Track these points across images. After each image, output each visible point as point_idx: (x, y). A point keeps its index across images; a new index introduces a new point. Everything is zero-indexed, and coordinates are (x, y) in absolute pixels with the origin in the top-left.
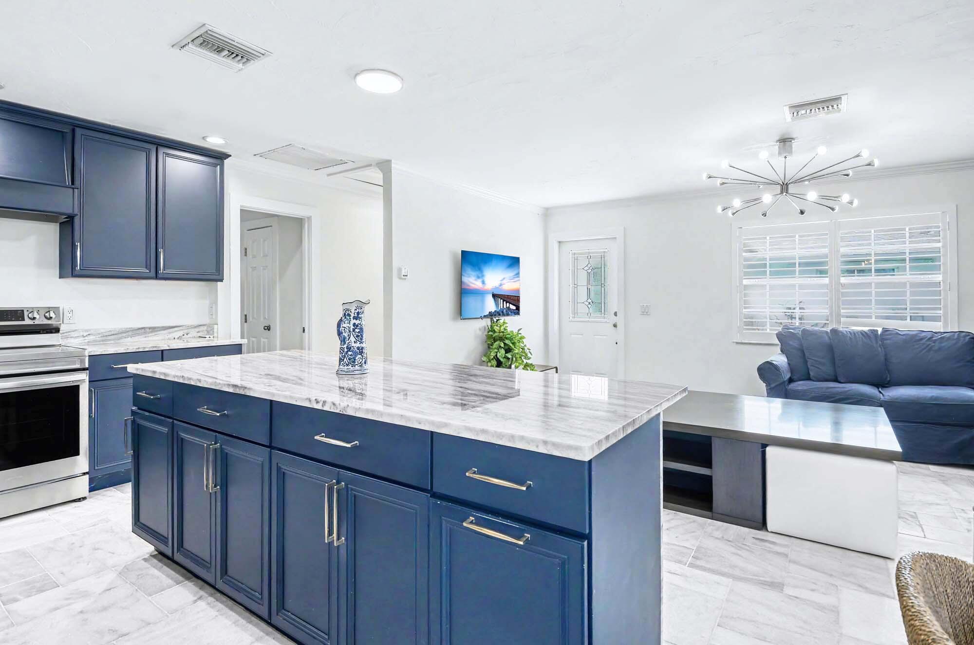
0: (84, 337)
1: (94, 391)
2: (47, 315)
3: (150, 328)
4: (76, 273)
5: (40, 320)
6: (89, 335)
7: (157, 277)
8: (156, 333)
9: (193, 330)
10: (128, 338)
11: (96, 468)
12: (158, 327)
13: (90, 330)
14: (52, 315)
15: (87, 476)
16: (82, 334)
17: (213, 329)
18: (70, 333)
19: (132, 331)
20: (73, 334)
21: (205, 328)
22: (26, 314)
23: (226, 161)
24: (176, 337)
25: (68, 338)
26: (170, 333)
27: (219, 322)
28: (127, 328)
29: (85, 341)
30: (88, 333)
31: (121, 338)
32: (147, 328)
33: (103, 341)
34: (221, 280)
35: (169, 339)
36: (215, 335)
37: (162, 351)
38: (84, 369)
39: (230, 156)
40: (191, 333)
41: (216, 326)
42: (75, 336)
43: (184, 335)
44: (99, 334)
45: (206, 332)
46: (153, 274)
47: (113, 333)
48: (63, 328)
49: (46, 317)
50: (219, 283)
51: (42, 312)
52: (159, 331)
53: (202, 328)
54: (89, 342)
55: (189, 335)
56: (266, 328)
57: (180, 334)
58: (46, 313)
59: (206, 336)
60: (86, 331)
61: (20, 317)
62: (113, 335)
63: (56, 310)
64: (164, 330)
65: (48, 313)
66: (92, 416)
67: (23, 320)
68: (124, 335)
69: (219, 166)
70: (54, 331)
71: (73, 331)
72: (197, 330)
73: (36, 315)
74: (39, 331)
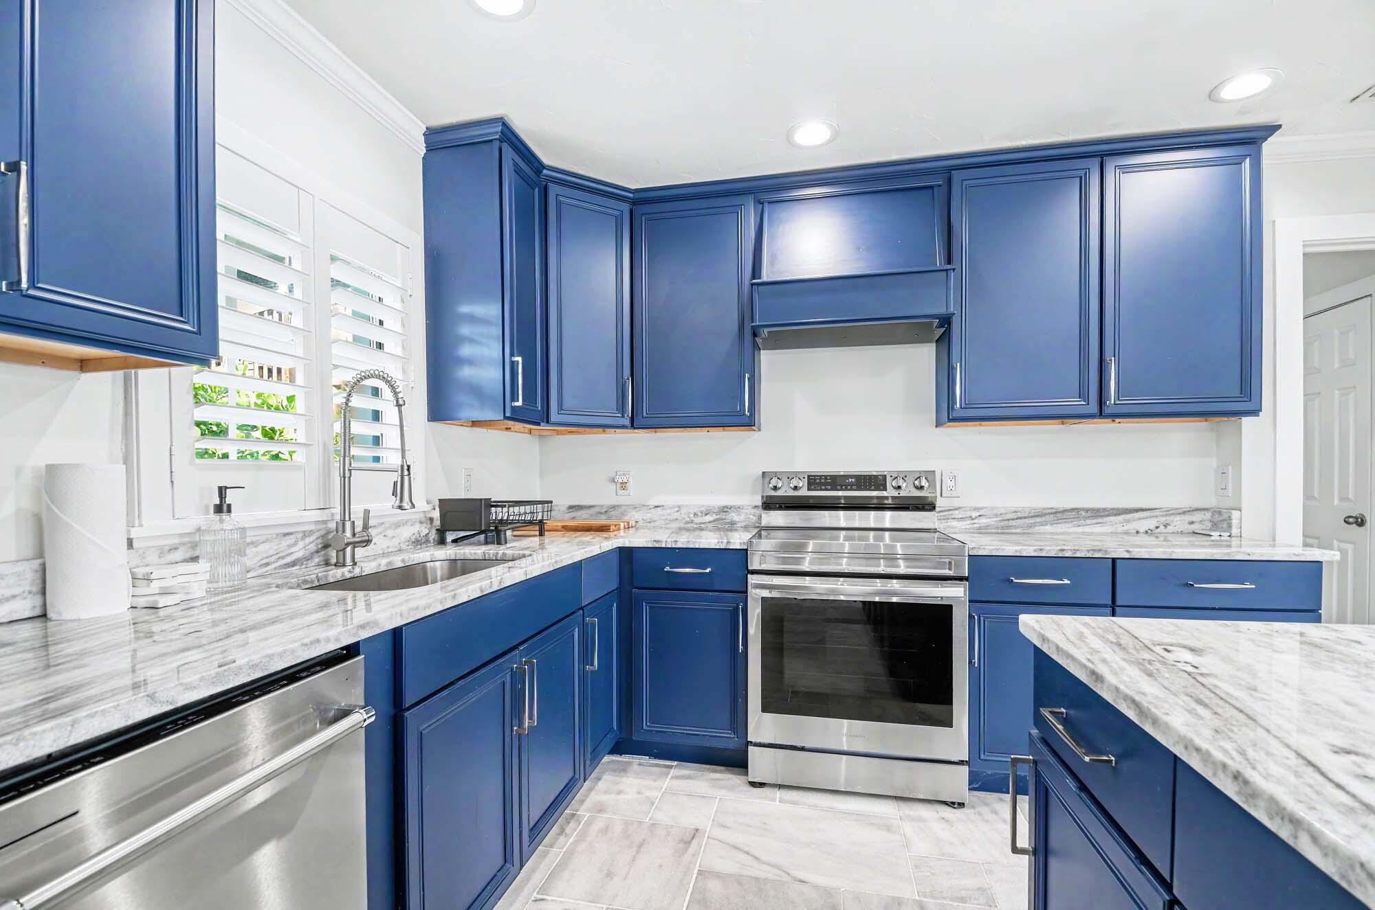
0: (973, 519)
1: (979, 617)
2: (917, 482)
3: (1087, 510)
4: (955, 414)
5: (908, 491)
6: (980, 516)
7: (1102, 413)
8: (1100, 520)
9: (1178, 518)
10: (1046, 525)
11: (982, 757)
12: (1105, 510)
13: (982, 508)
14: (924, 483)
15: (965, 769)
16: (969, 514)
17: (1230, 518)
18: (951, 512)
19: (1055, 513)
20: (957, 514)
21: (1208, 515)
22: (889, 479)
23: (1268, 147)
24: (1142, 530)
25: (948, 519)
26: (1128, 521)
27: (1245, 504)
28: (1044, 509)
29: (975, 526)
30: (978, 514)
31: (1034, 525)
32: (1083, 509)
33: (1003, 528)
34: (1255, 412)
35: (1127, 533)
36: (1235, 531)
37: (1114, 560)
38: (961, 579)
39: (1280, 126)
40: (1175, 523)
41: (1235, 514)
42: (960, 516)
43: (1157, 527)
44: (996, 516)
45: (1209, 524)
46: (1093, 408)
47: (1019, 515)
48: (940, 503)
49: (917, 487)
50: (1246, 421)
51: (910, 479)
52: (1108, 516)
53: (1197, 517)
54: (980, 528)
55: (1170, 529)
56: (1351, 520)
57: (1151, 524)
58: (916, 480)
59: (1212, 534)
60: (976, 509)
61: (882, 485)
62: (1021, 518)
63: (930, 475)
64: (1116, 515)
65: (919, 480)
66: (974, 663)
67: (885, 489)
68: (1038, 520)
69: (1248, 160)
70: (927, 507)
71: (956, 509)
72: (1188, 518)
73: (901, 483)
74: (907, 506)
